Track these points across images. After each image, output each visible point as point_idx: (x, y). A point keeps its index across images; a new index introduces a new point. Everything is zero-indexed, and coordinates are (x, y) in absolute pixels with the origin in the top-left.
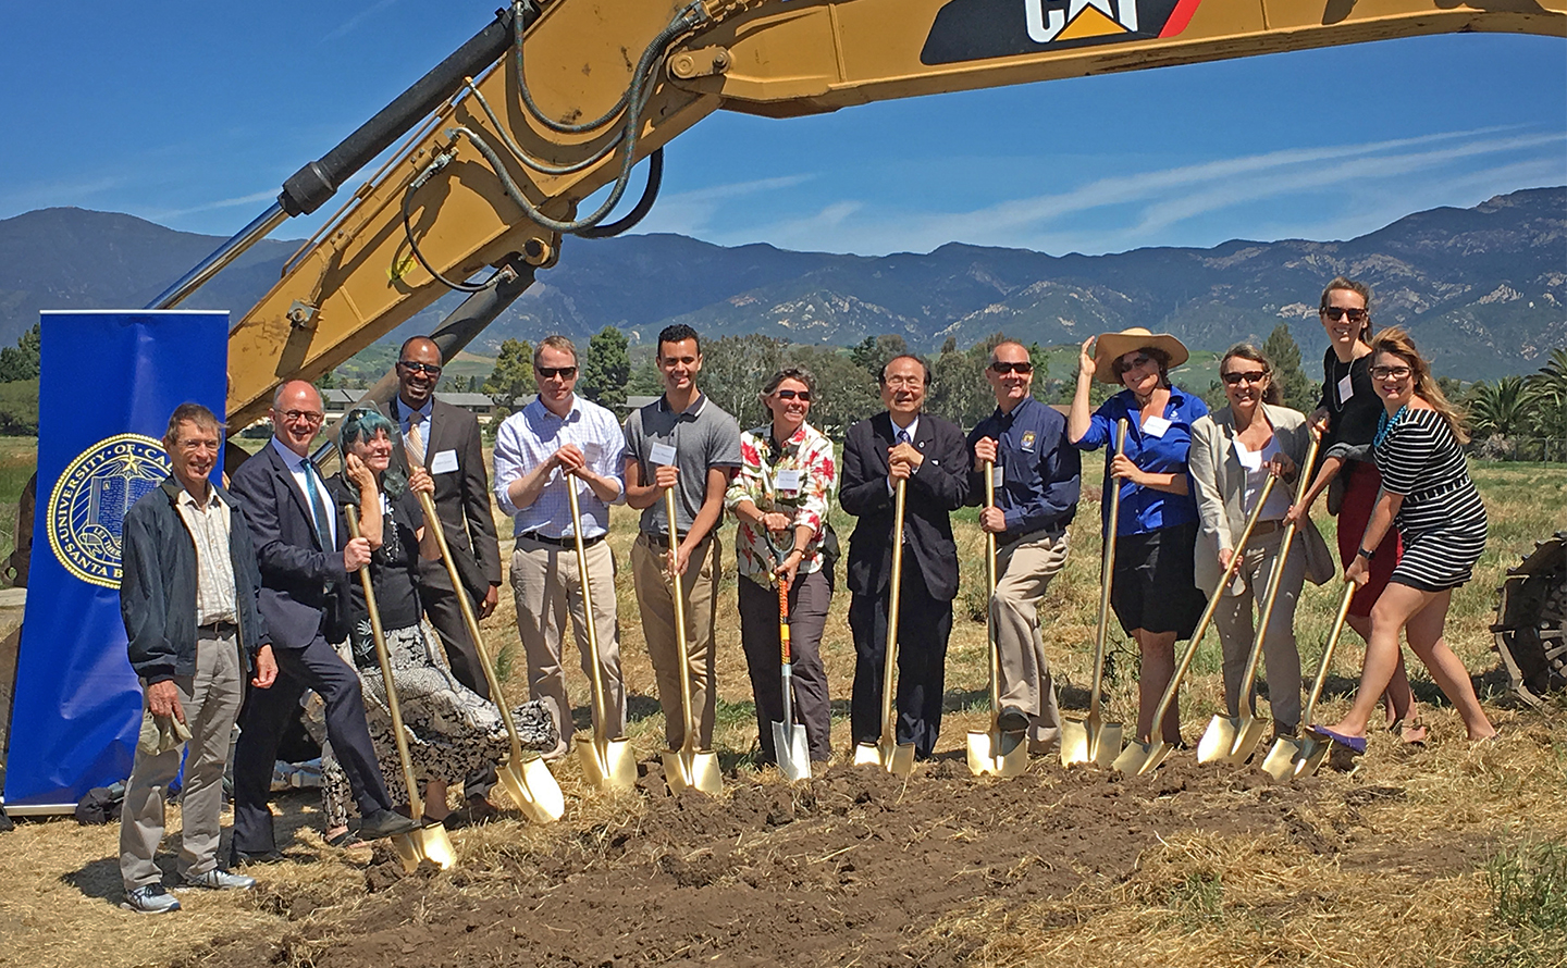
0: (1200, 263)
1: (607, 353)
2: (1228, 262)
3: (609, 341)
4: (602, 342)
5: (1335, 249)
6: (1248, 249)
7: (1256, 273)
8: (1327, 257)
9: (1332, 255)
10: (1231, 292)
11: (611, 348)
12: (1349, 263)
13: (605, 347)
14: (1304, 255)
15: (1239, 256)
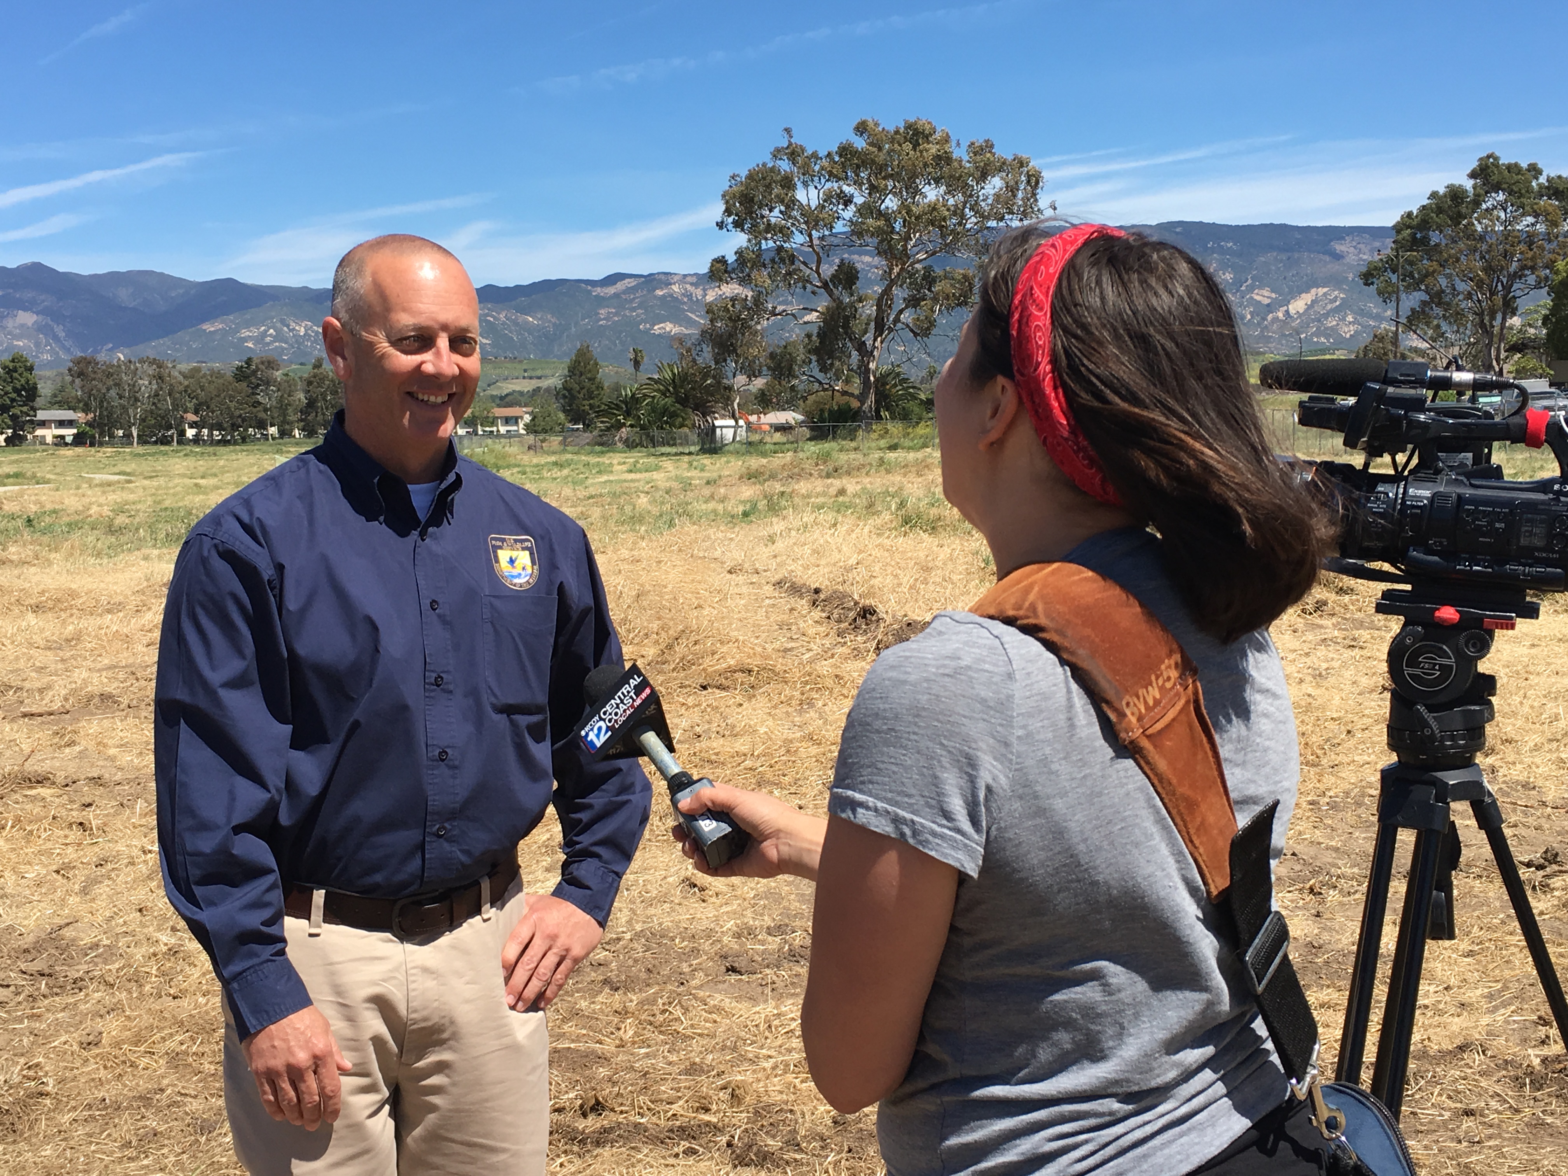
0: (590, 292)
1: (15, 375)
2: (611, 290)
3: (18, 365)
4: (11, 365)
5: (694, 280)
6: (627, 280)
7: (634, 299)
8: (688, 286)
9: (692, 284)
10: (616, 314)
11: (20, 370)
12: (704, 290)
13: (15, 370)
14: (671, 284)
15: (620, 286)
